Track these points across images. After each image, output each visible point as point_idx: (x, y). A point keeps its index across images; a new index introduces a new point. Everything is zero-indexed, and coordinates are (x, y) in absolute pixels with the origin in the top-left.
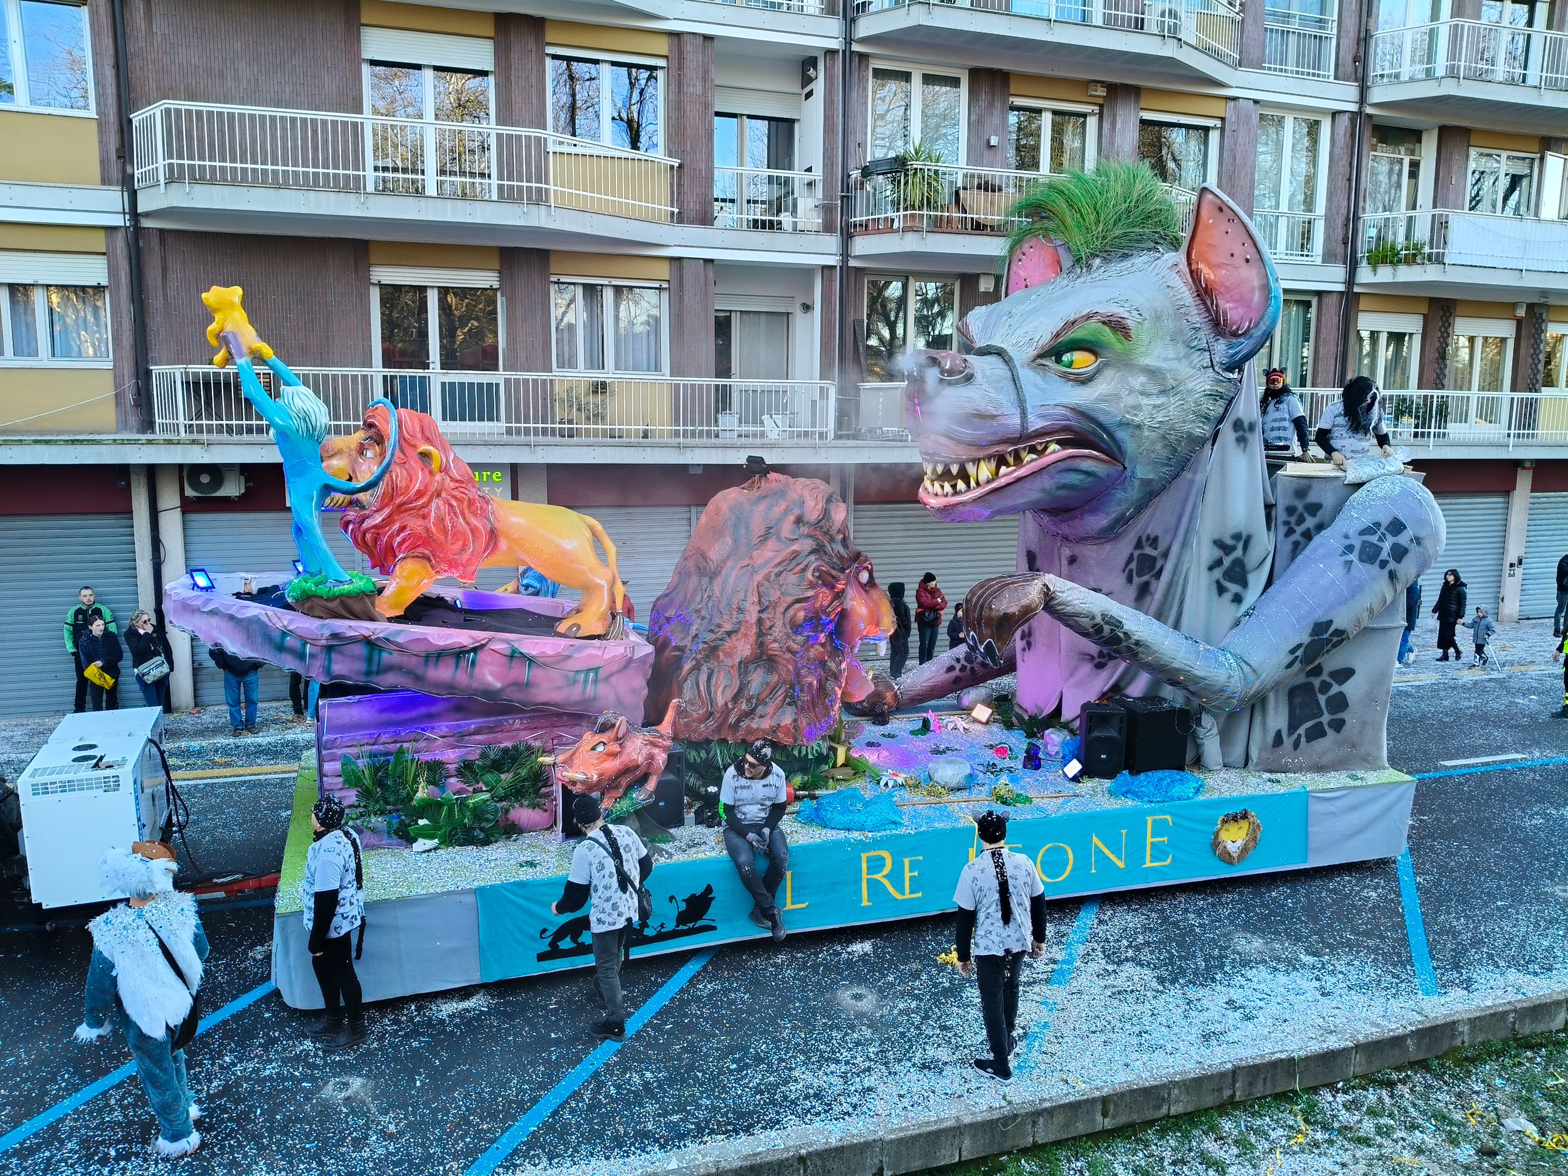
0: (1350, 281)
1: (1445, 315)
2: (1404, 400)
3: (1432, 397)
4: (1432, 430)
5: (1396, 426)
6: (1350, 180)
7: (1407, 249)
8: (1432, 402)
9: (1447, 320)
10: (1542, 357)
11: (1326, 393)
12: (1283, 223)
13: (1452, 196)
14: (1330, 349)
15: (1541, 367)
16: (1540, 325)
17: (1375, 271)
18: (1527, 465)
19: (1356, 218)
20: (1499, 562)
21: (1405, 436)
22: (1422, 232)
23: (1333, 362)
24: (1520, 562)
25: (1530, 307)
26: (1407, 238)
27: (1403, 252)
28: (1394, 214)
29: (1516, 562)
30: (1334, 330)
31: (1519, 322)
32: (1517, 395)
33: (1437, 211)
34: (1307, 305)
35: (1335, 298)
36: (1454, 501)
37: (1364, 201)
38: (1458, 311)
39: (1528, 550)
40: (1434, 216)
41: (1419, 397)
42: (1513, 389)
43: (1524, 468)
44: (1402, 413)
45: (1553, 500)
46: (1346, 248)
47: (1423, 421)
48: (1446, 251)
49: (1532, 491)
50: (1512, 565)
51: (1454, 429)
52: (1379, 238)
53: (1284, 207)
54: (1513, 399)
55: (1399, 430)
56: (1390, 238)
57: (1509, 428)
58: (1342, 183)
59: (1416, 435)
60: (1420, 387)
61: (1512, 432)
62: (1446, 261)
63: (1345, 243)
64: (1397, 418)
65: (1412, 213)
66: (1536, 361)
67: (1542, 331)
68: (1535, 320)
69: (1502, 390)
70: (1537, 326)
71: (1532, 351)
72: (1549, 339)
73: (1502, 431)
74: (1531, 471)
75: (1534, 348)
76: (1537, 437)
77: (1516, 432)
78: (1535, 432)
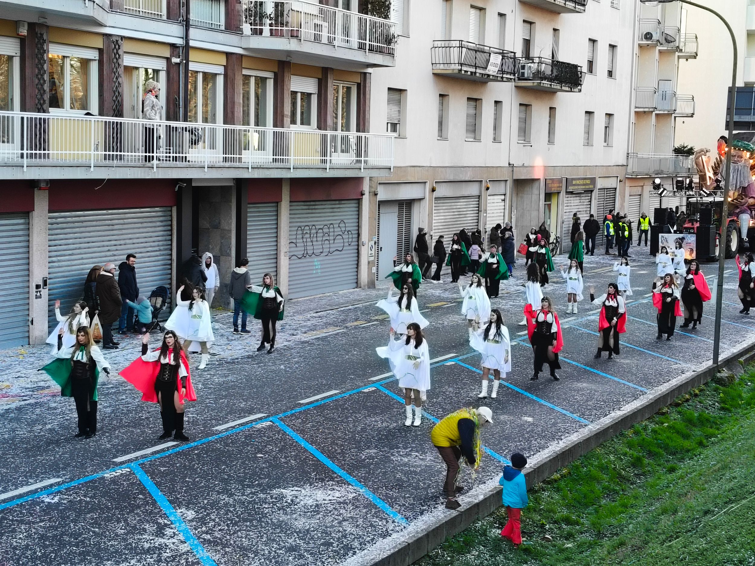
10: (46, 77)
15: (46, 87)
16: (42, 45)
18: (43, 185)
20: (26, 284)
24: (45, 283)
25: (31, 26)
29: (41, 283)
31: (23, 41)
32: (27, 115)
39: (51, 270)
42: (23, 108)
43: (40, 189)
45: (69, 219)
49: (50, 211)
50: (38, 287)
54: (22, 118)
57: (22, 149)
66: (42, 81)
67: (44, 52)
68: (37, 40)
69: (12, 109)
70: (39, 46)
71: (37, 71)
72: (51, 60)
73: (15, 152)
74: (47, 192)
75: (38, 68)
76: (48, 158)
77: (29, 152)
78: (46, 152)
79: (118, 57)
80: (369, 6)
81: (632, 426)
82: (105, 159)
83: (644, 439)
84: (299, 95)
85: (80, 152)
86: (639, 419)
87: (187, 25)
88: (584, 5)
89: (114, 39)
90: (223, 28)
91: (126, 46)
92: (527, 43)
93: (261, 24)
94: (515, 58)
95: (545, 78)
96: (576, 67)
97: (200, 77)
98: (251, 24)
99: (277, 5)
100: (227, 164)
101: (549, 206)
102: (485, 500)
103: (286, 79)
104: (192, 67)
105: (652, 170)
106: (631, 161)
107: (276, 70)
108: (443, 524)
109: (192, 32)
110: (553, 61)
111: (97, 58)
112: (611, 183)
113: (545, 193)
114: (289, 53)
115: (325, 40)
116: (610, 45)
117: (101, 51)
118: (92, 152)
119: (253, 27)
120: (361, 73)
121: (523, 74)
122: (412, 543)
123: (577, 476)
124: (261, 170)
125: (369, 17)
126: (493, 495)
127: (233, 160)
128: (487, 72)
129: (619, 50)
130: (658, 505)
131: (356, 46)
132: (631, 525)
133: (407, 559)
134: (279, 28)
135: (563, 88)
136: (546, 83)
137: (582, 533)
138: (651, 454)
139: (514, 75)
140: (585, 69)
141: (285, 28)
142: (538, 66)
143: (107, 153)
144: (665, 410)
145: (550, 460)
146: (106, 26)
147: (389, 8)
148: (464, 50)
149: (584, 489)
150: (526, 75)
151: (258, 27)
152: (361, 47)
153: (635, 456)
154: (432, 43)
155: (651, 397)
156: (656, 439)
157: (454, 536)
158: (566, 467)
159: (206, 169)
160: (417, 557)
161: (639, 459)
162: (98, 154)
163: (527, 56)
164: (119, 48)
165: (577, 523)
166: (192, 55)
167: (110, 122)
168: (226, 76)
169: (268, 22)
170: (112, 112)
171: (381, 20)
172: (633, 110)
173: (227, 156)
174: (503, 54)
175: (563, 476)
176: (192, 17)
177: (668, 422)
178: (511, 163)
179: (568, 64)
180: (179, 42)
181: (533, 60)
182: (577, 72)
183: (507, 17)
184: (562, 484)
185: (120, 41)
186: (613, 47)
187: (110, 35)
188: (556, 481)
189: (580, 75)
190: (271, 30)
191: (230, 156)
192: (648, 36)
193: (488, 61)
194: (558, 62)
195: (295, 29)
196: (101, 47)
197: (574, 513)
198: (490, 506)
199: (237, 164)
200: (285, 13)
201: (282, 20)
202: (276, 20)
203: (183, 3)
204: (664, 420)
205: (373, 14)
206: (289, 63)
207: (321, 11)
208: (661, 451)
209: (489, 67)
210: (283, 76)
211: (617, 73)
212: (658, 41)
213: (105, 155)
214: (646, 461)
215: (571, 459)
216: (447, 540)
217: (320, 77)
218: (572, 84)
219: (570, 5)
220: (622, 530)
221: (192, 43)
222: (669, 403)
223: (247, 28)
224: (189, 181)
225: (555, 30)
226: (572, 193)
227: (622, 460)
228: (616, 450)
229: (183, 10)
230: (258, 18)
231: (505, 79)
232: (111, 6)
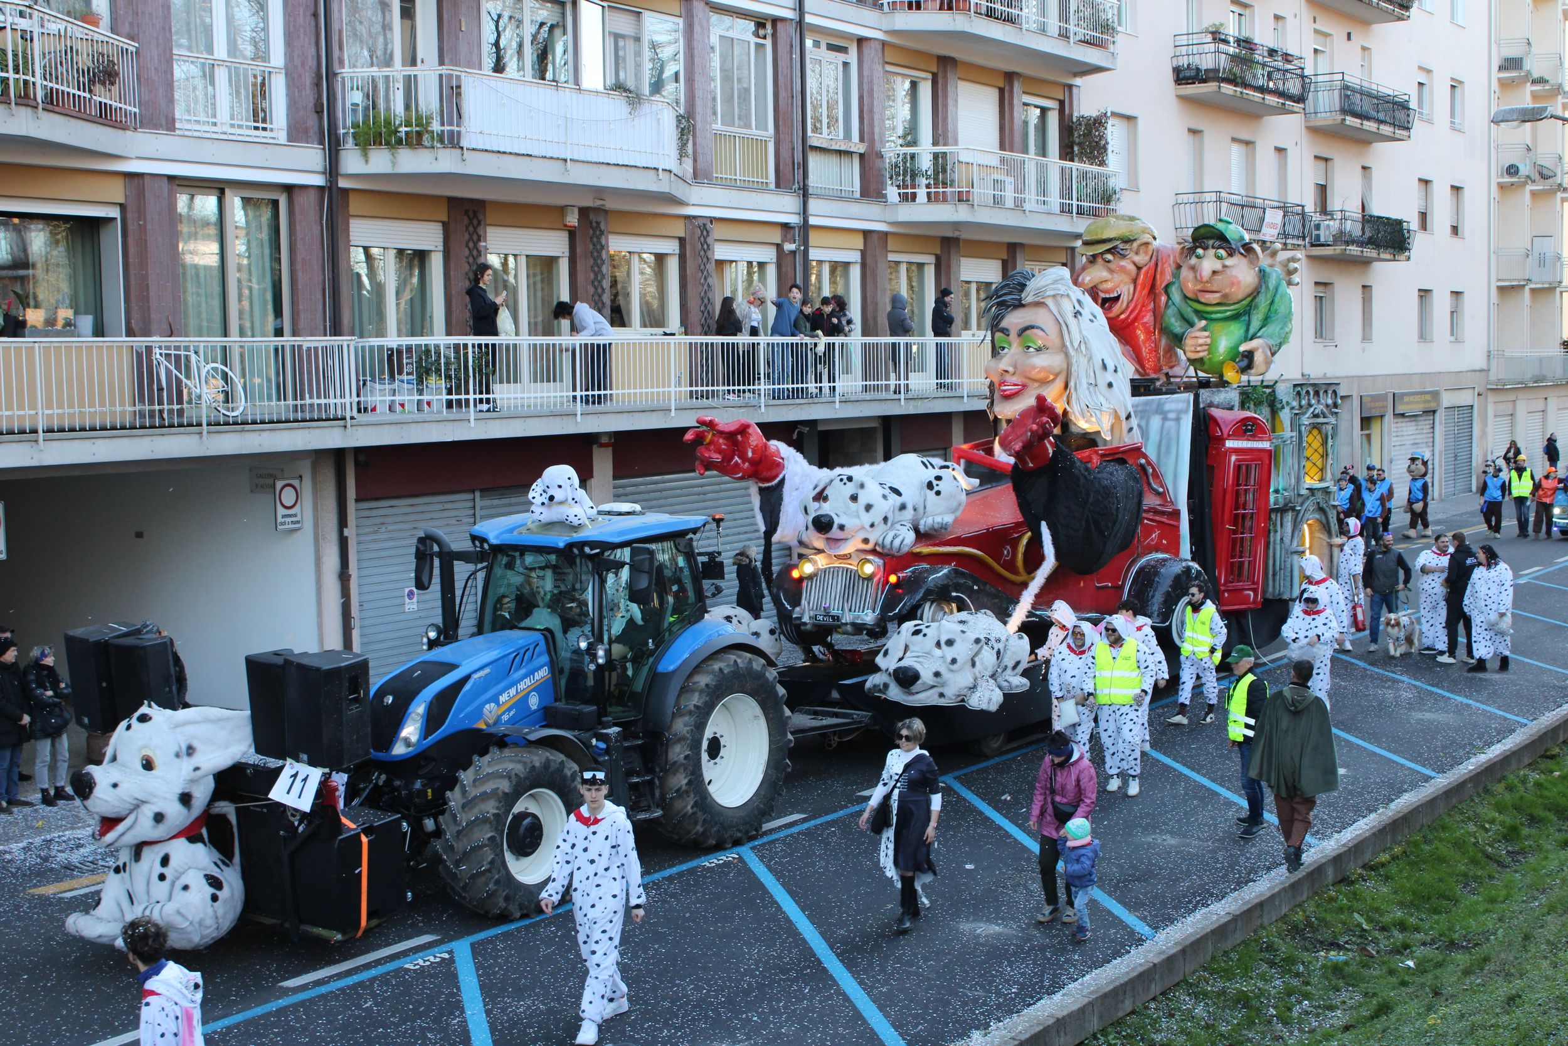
0: (332, 169)
1: (471, 223)
2: (427, 351)
3: (466, 346)
4: (471, 397)
5: (420, 392)
6: (315, 15)
7: (408, 124)
8: (466, 355)
9: (475, 228)
10: (606, 284)
11: (313, 345)
12: (221, 75)
13: (463, 48)
14: (313, 276)
15: (607, 298)
16: (599, 238)
17: (366, 156)
18: (604, 440)
19: (331, 75)
21: (435, 405)
22: (429, 99)
23: (319, 296)
25: (584, 212)
26: (407, 107)
27: (403, 129)
28: (386, 71)
30: (316, 246)
31: (572, 234)
33: (445, 70)
34: (275, 203)
35: (312, 196)
36: (513, 500)
37: (341, 48)
38: (490, 217)
40: (441, 76)
41: (448, 347)
43: (602, 445)
44: (428, 372)
45: (643, 488)
46: (321, 119)
47: (457, 385)
48: (463, 129)
49: (615, 477)
51: (502, 393)
52: (366, 109)
53: (221, 51)
55: (425, 398)
56: (382, 105)
57: (574, 390)
58: (304, 19)
59: (449, 404)
60: (448, 333)
61: (578, 394)
62: (465, 143)
63: (319, 112)
64: (420, 381)
65: (411, 71)
66: (599, 290)
67: (602, 247)
68: (591, 232)
69: (560, 335)
70: (595, 240)
71: (592, 276)
72: (612, 258)
73: (565, 394)
74: (610, 449)
75: (593, 271)
76: (611, 400)
77: (584, 393)
78: (608, 392)
79: (706, 248)
80: (1076, 148)
81: (1504, 778)
82: (691, 397)
83: (1522, 798)
84: (974, 287)
85: (655, 390)
86: (1514, 765)
87: (805, 194)
88: (1408, 129)
89: (701, 222)
90: (857, 195)
91: (717, 231)
92: (1322, 191)
93: (913, 187)
94: (1303, 214)
95: (1351, 241)
96: (1399, 223)
97: (826, 270)
98: (898, 187)
99: (936, 156)
100: (868, 396)
101: (1369, 437)
102: (1273, 896)
103: (953, 264)
104: (814, 254)
105: (1528, 376)
106: (1494, 363)
107: (939, 252)
108: (1207, 934)
109: (813, 205)
110: (1363, 216)
111: (677, 252)
112: (1465, 398)
113: (1362, 419)
114: (956, 225)
115: (1009, 203)
116: (1452, 187)
117: (682, 241)
118: (673, 389)
119: (902, 191)
120: (1067, 248)
121: (1318, 237)
122: (1160, 963)
123: (1418, 857)
124: (919, 403)
125: (1075, 165)
126: (1284, 889)
127: (877, 388)
128: (1261, 237)
129: (1467, 193)
130: (1543, 899)
131: (1057, 210)
132: (1500, 932)
133: (1153, 986)
134: (941, 190)
135: (1382, 256)
136: (1354, 250)
137: (1424, 944)
138: (1533, 820)
139: (1304, 239)
140: (1414, 225)
141: (949, 190)
142: (1341, 224)
143: (694, 389)
144: (1557, 750)
145: (1374, 834)
146: (688, 205)
147: (1105, 150)
148: (1224, 205)
149: (1428, 876)
150: (1322, 239)
151: (909, 191)
152: (1065, 210)
153: (1507, 824)
154: (1174, 198)
155: (1532, 732)
156: (1541, 796)
157: (1225, 952)
158: (1399, 843)
159: (837, 405)
160: (1168, 983)
161: (1514, 829)
162: (680, 392)
163: (1324, 210)
164: (708, 235)
165: (1417, 929)
166: (813, 238)
167: (696, 344)
168: (864, 265)
169: (924, 181)
170: (699, 329)
171: (1095, 168)
172: (1494, 284)
173: (868, 383)
174: (1284, 208)
175: (1394, 858)
176: (813, 181)
177: (1560, 770)
178: (1306, 372)
179: (1387, 218)
180: (794, 220)
181: (1332, 215)
182: (1401, 229)
183: (1289, 152)
184: (1393, 869)
185: (709, 225)
186: (1456, 189)
187: (695, 217)
188: (1383, 865)
189: (1407, 235)
190: (929, 194)
191: (872, 383)
192: (1512, 170)
193: (1262, 220)
194: (1371, 216)
195: (964, 190)
196: (682, 235)
197: (1412, 915)
198: (1280, 905)
199: (884, 395)
200: (949, 167)
201: (945, 178)
202: (936, 179)
203: (799, 164)
204: (1554, 767)
205: (1081, 161)
206: (956, 240)
207: (1003, 160)
208: (1552, 817)
209: (1264, 229)
210: (949, 259)
211: (1466, 229)
212: (1528, 177)
213: (691, 392)
214: (1525, 831)
215: (1406, 831)
216: (1213, 959)
217: (1005, 257)
218: (1394, 248)
219: (1386, 130)
220: (1488, 939)
221: (812, 221)
222: (1561, 739)
223: (892, 192)
224: (813, 423)
225: (1364, 168)
226: (1403, 415)
227: (1487, 830)
228: (1476, 815)
229: (799, 175)
230: (908, 178)
231: (1289, 247)
232: (695, 175)
